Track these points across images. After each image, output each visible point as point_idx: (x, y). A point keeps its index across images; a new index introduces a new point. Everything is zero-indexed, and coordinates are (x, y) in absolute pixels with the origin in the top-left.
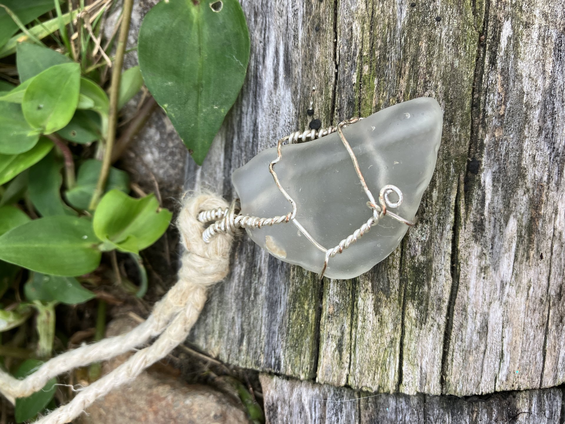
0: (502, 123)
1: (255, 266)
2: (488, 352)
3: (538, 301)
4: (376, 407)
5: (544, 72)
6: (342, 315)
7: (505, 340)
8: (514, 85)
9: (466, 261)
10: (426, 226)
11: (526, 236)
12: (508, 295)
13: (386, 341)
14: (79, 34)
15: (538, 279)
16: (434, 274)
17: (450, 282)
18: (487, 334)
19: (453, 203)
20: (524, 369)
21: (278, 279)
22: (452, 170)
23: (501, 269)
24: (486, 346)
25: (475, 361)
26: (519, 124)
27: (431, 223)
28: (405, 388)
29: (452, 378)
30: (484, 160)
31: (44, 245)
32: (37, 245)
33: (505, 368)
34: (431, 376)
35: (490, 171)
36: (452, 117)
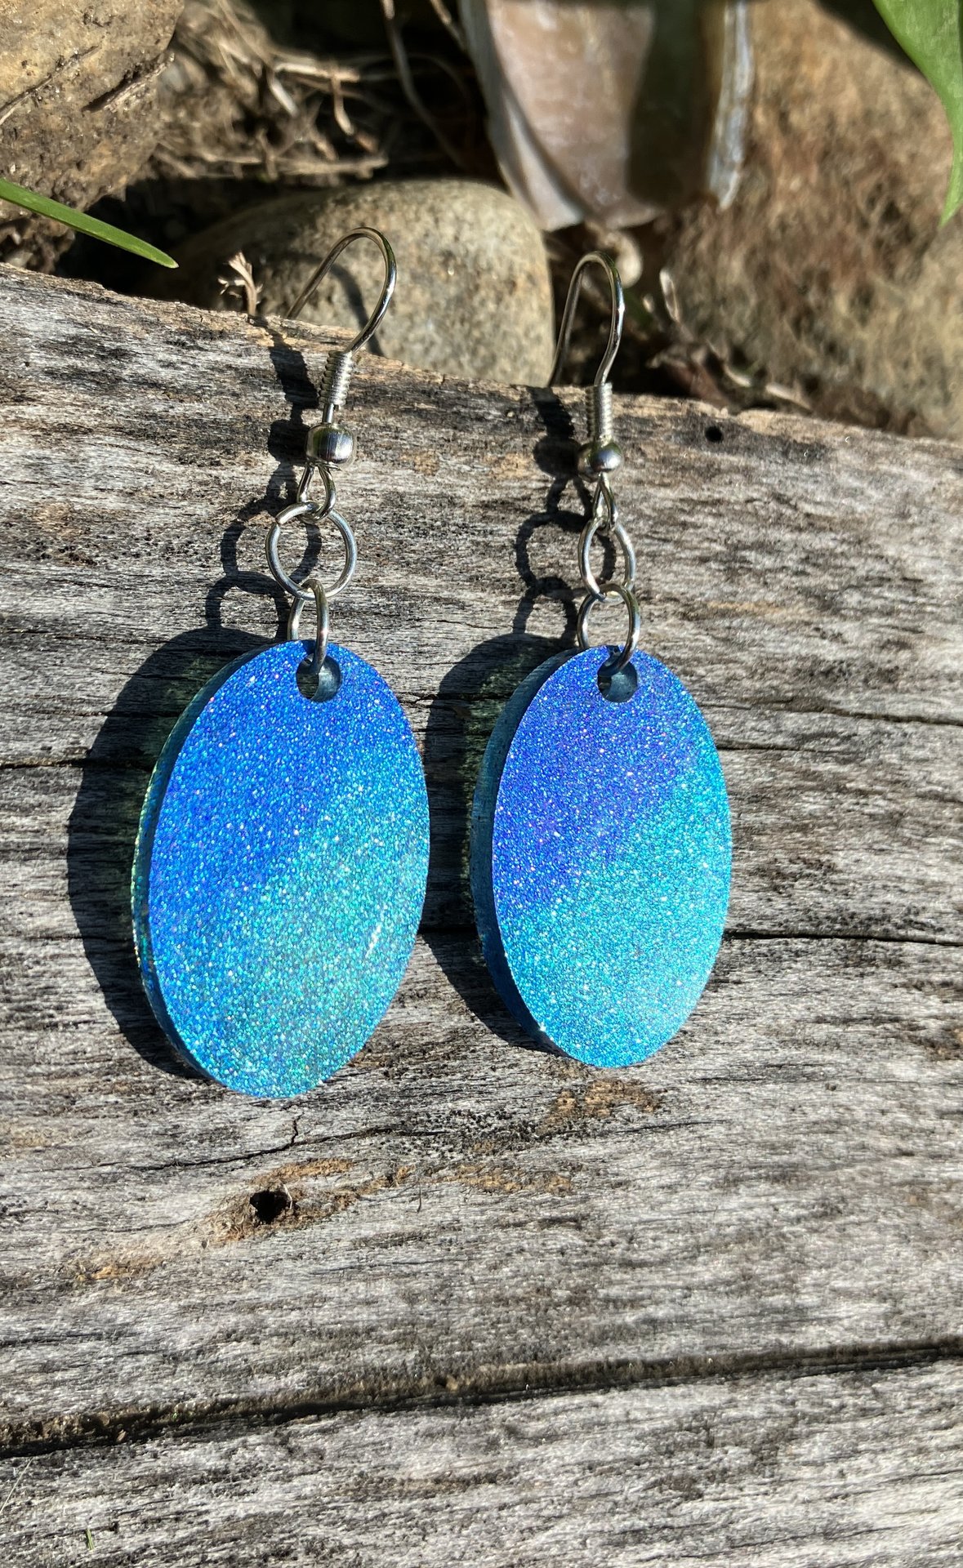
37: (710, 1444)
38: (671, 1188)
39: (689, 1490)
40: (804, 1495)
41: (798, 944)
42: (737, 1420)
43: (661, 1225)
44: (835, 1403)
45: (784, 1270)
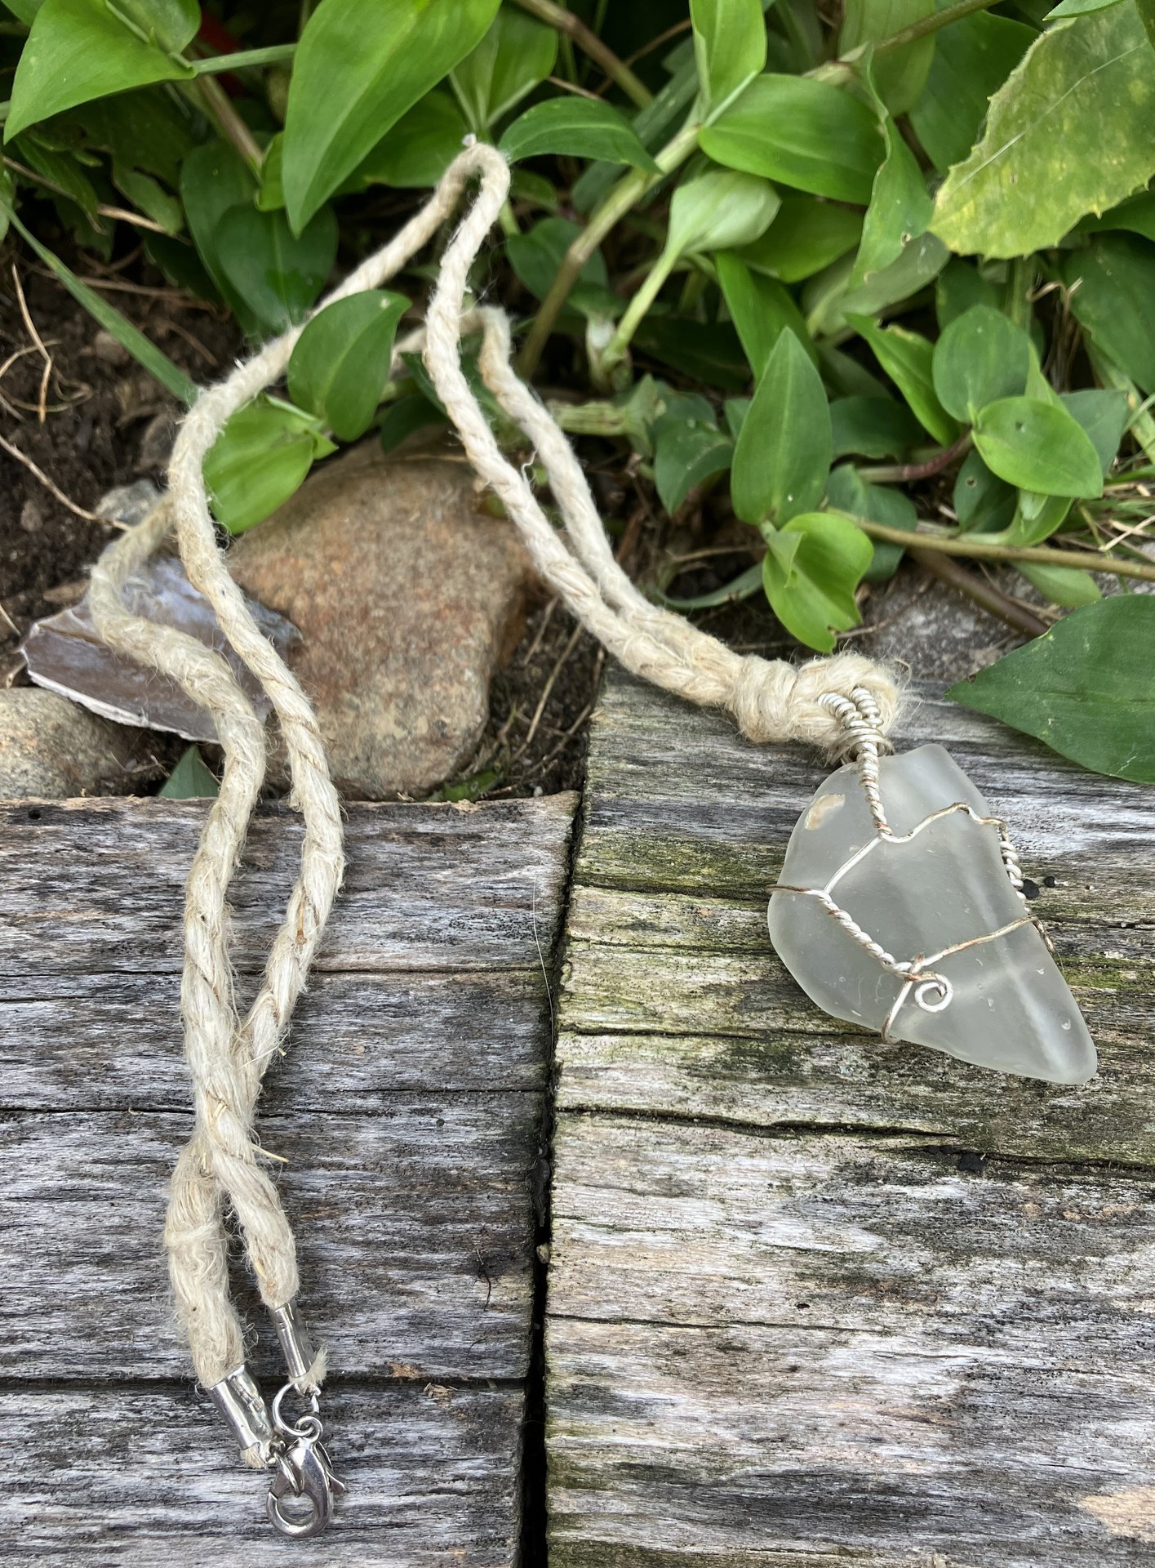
0: (1049, 1215)
1: (769, 787)
2: (629, 1198)
3: (719, 1301)
4: (515, 1000)
5: (1140, 1298)
6: (697, 929)
7: (648, 1237)
8: (1115, 1237)
9: (802, 1150)
10: (865, 1074)
11: (843, 1272)
12: (733, 1239)
13: (658, 1005)
14: (1146, 498)
15: (761, 1300)
16: (778, 1089)
17: (764, 1122)
18: (665, 1195)
19: (907, 1124)
20: (589, 1278)
21: (751, 824)
22: (965, 1122)
23: (787, 1221)
24: (642, 1194)
25: (617, 1172)
26: (1049, 1248)
27: (870, 1084)
28: (569, 1041)
29: (586, 1126)
30: (984, 1183)
31: (785, 426)
32: (786, 413)
33: (596, 1237)
34: (591, 1087)
35: (964, 1194)
36: (1057, 1122)
37: (80, 1434)
38: (20, 1267)
39: (60, 1460)
40: (147, 1473)
41: (84, 1115)
42: (99, 1420)
43: (22, 1291)
44: (171, 1414)
45: (121, 1324)
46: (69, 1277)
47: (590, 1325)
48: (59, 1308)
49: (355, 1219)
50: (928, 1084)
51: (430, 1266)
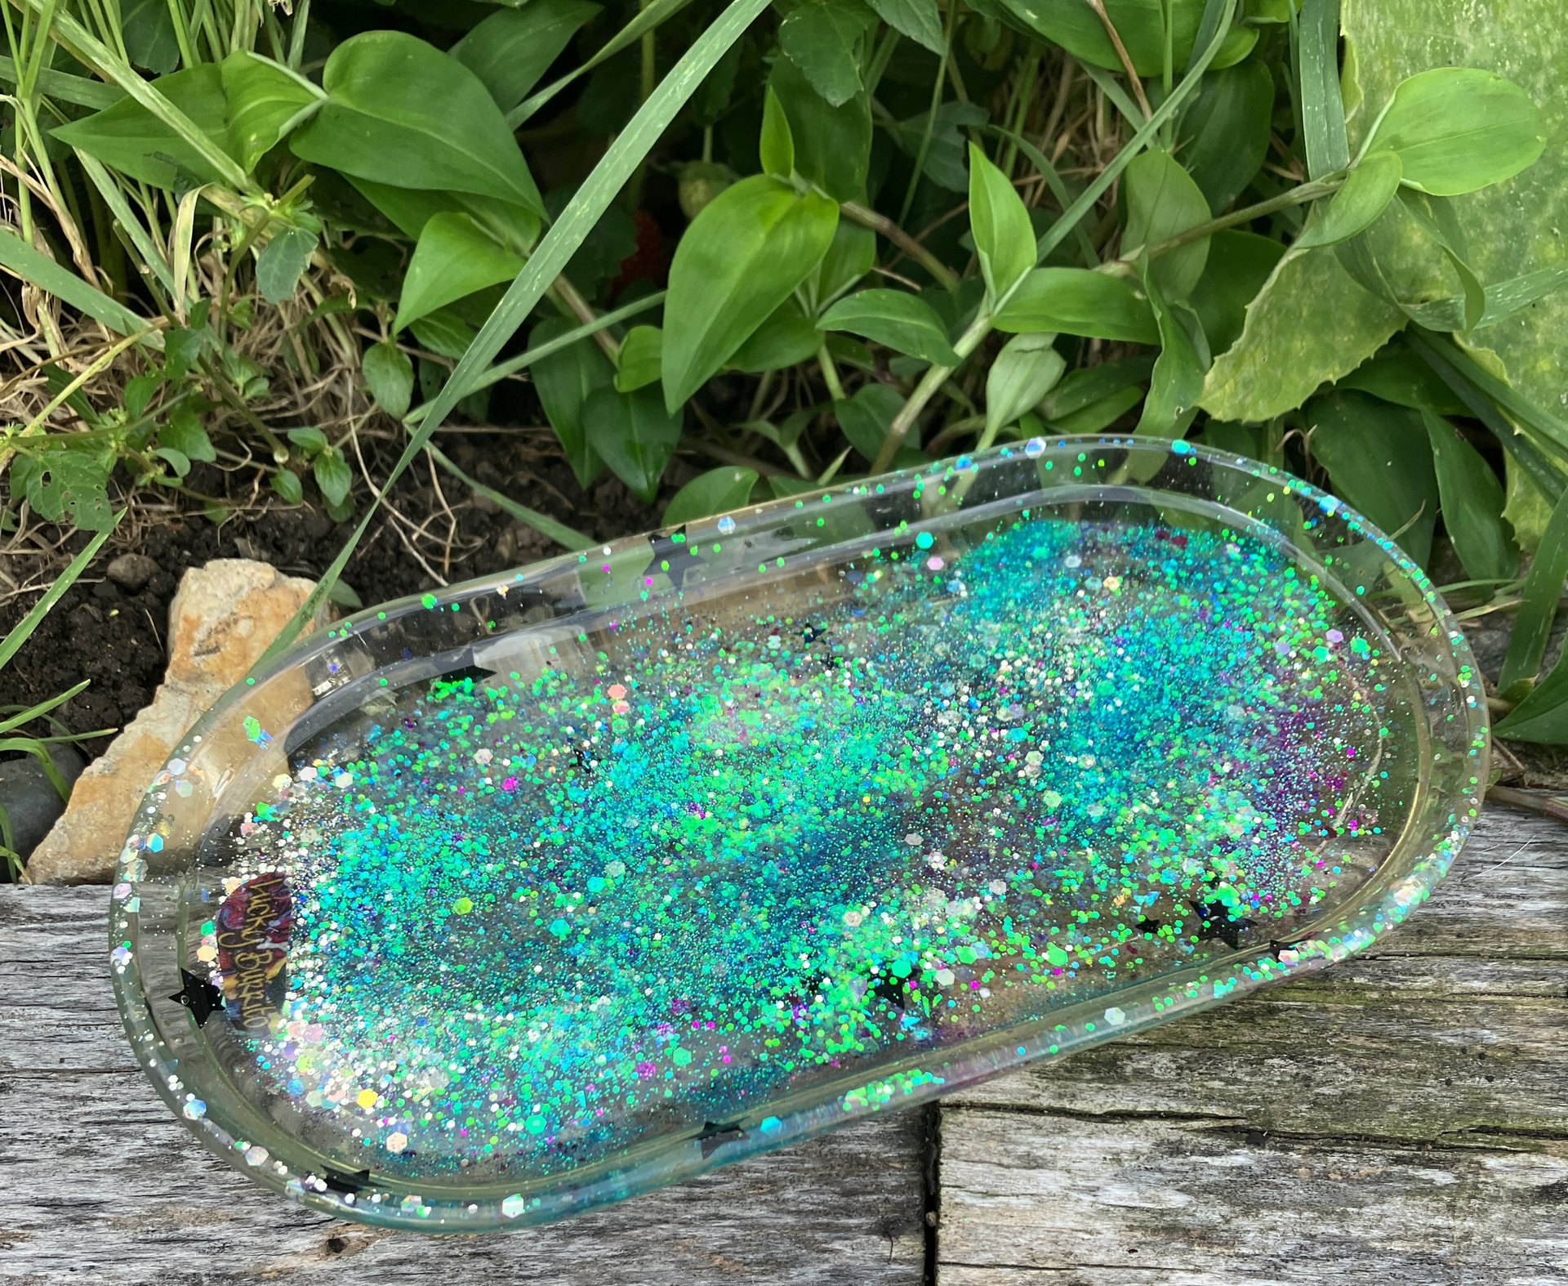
0: (1318, 1177)
2: (998, 1170)
3: (1068, 1249)
5: (1391, 1239)
7: (1013, 1201)
8: (1369, 1192)
9: (1128, 1131)
10: (1173, 1072)
11: (1162, 1223)
12: (1078, 1201)
15: (1101, 1247)
16: (1107, 1086)
17: (1098, 1111)
18: (1025, 1167)
19: (1206, 1110)
20: (969, 1232)
22: (1251, 1107)
23: (1117, 1185)
25: (988, 1151)
26: (1319, 1201)
27: (1177, 1080)
29: (962, 1116)
30: (1267, 1153)
33: (974, 1201)
35: (1252, 1161)
36: (1321, 1105)
46: (571, 1248)
47: (970, 1270)
48: (564, 1271)
49: (790, 1194)
50: (1221, 1080)
51: (848, 1229)
